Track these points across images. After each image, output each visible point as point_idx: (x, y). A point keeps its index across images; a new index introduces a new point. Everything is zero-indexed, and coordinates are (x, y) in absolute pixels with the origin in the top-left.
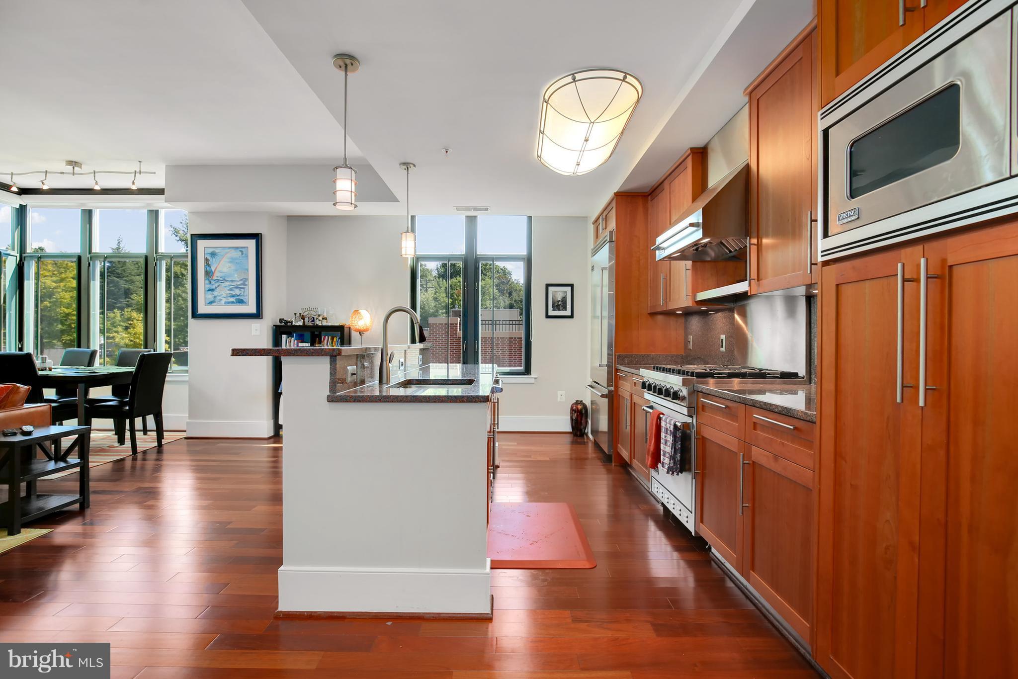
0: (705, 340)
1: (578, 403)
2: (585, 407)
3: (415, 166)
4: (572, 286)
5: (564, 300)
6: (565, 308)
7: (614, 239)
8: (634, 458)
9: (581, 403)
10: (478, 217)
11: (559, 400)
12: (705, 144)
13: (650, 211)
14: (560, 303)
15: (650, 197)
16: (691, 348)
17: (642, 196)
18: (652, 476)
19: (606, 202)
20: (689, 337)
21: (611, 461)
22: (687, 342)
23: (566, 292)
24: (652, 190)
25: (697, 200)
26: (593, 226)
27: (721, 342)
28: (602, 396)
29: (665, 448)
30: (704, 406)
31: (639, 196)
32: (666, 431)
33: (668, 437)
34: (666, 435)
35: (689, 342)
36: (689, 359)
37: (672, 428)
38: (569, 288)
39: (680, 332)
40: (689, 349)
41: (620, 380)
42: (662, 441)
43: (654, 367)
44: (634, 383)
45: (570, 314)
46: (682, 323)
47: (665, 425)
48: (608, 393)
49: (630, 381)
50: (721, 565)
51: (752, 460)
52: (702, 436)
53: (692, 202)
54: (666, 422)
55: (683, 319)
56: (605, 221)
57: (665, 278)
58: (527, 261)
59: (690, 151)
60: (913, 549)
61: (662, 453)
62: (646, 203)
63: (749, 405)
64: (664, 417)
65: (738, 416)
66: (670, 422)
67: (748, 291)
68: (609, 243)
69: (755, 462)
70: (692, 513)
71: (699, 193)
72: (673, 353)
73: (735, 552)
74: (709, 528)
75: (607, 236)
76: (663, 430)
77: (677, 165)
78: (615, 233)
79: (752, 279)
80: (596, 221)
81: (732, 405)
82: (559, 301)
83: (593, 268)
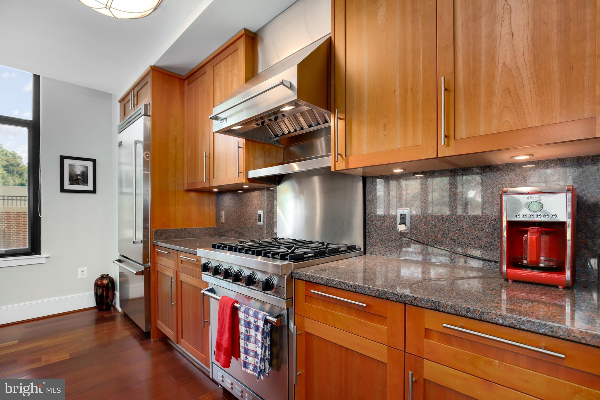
0: (240, 215)
1: (103, 277)
2: (112, 281)
4: (94, 161)
5: (84, 175)
6: (85, 182)
7: (150, 113)
8: (182, 338)
9: (106, 277)
11: (79, 276)
12: (257, 30)
13: (186, 94)
14: (79, 177)
15: (186, 81)
16: (224, 222)
17: (179, 78)
18: (213, 363)
19: (137, 79)
20: (221, 212)
21: (149, 337)
22: (218, 217)
23: (86, 167)
24: (190, 73)
25: (250, 80)
26: (119, 104)
27: (259, 216)
28: (137, 274)
29: (247, 345)
30: (309, 297)
31: (176, 77)
32: (248, 324)
33: (252, 333)
34: (248, 329)
35: (222, 216)
36: (221, 231)
37: (261, 323)
38: (90, 164)
39: (213, 208)
40: (221, 223)
41: (158, 256)
42: (242, 336)
43: (213, 245)
44: (180, 261)
45: (91, 189)
46: (216, 200)
47: (247, 318)
48: (143, 270)
49: (174, 258)
51: (425, 377)
52: (306, 332)
53: (246, 82)
54: (248, 315)
55: (215, 195)
56: (136, 97)
57: (208, 157)
58: (34, 127)
59: (244, 32)
61: (242, 349)
62: (183, 86)
63: (418, 306)
64: (243, 308)
65: (385, 318)
66: (256, 316)
67: (331, 166)
68: (143, 117)
69: (429, 381)
71: (250, 75)
72: (207, 227)
75: (140, 109)
76: (242, 323)
77: (226, 46)
78: (151, 107)
79: (338, 154)
80: (123, 99)
81: (372, 302)
82: (79, 175)
83: (120, 144)
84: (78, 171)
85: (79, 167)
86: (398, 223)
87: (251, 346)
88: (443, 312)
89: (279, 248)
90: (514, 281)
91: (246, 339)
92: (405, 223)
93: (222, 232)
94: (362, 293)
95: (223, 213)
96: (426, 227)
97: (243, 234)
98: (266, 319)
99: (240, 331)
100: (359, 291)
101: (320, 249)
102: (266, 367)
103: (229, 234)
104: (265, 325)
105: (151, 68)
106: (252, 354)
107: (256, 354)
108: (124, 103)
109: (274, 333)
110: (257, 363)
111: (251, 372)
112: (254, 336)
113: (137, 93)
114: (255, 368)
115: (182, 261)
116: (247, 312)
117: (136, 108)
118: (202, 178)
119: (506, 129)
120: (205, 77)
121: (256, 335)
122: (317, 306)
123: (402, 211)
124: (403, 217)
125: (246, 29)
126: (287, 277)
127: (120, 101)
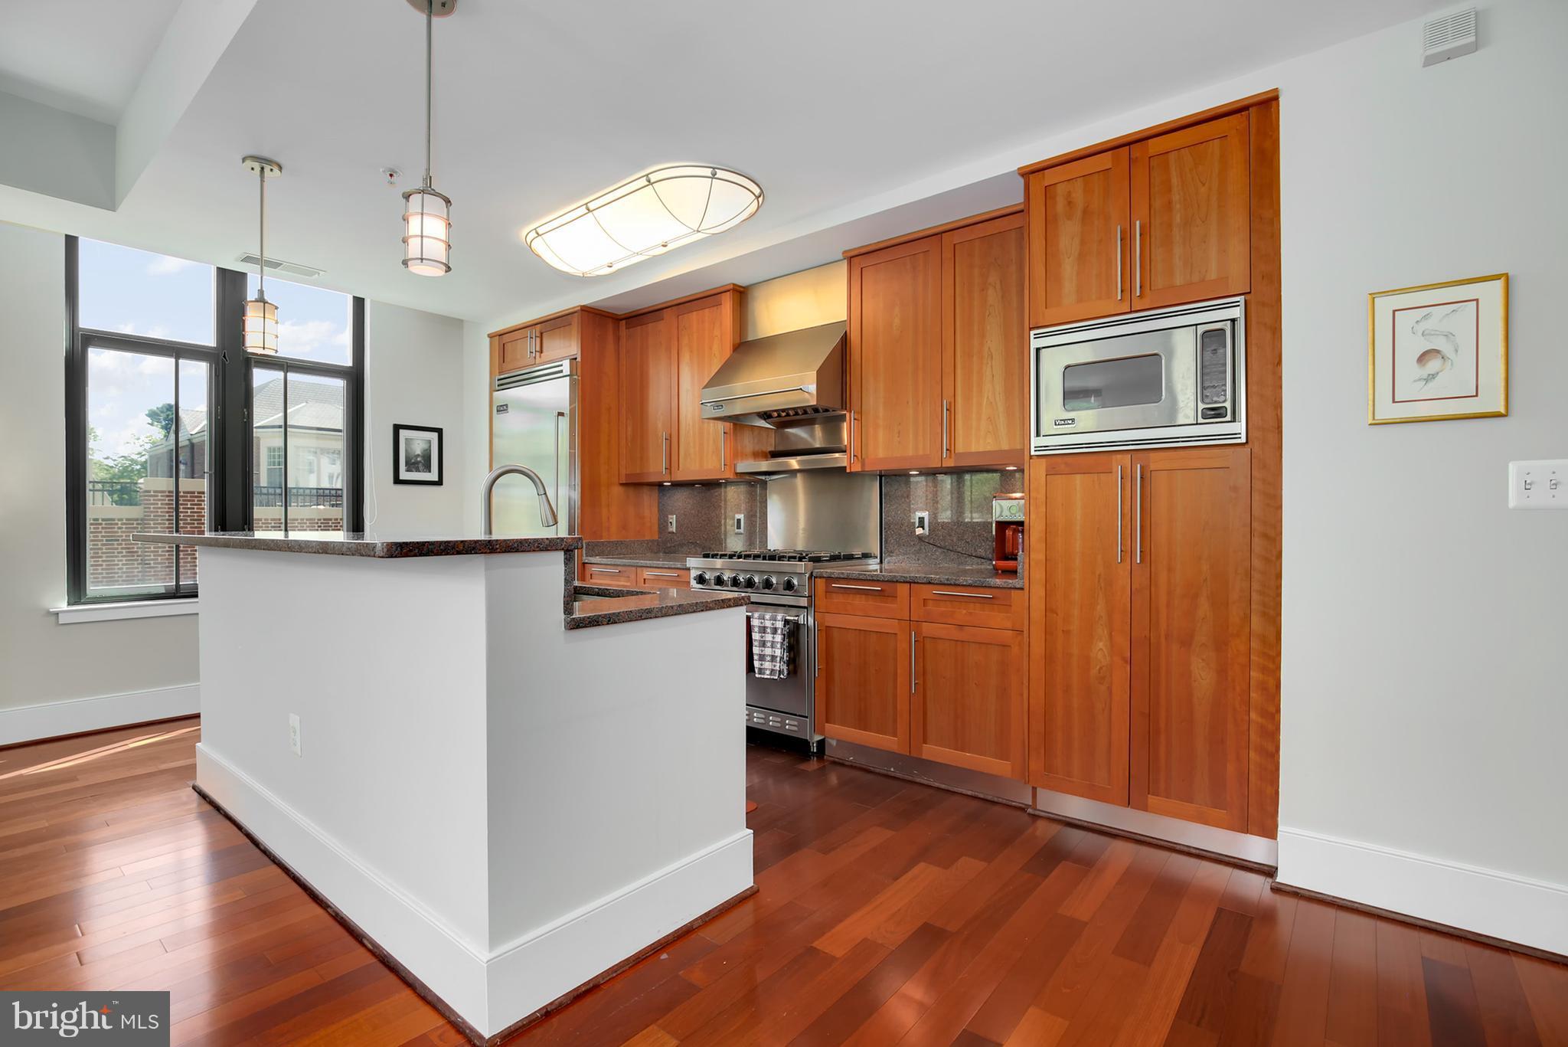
0: (702, 521)
3: (281, 169)
4: (440, 431)
5: (426, 456)
6: (428, 468)
7: (579, 372)
10: (249, 274)
12: (747, 284)
13: (623, 342)
14: (419, 459)
15: (624, 322)
16: (675, 531)
17: (613, 318)
20: (669, 516)
22: (663, 525)
23: (430, 442)
24: (631, 314)
26: (488, 339)
27: (738, 522)
29: (762, 651)
30: (829, 592)
31: (608, 317)
32: (763, 630)
33: (768, 638)
34: (764, 636)
35: (670, 523)
36: (669, 545)
37: (780, 624)
38: (435, 435)
39: (655, 509)
40: (669, 533)
42: (755, 644)
43: (703, 556)
44: (643, 580)
45: (436, 479)
46: (659, 498)
47: (763, 625)
49: (629, 577)
50: (847, 763)
51: (924, 635)
52: (827, 627)
53: (734, 351)
54: (764, 619)
55: (657, 491)
56: (538, 340)
57: (669, 439)
58: (355, 378)
59: (732, 287)
60: (1126, 662)
61: (756, 657)
62: (617, 329)
63: (918, 583)
64: (756, 615)
65: (896, 597)
66: (774, 619)
67: (845, 467)
68: (568, 378)
69: (927, 637)
70: (807, 717)
71: (738, 341)
72: (646, 538)
73: (895, 735)
74: (843, 724)
75: (562, 365)
76: (756, 629)
77: (699, 296)
78: (579, 365)
79: (854, 456)
80: (501, 335)
81: (886, 586)
82: (418, 455)
83: (503, 409)
84: (418, 449)
85: (417, 443)
86: (916, 526)
87: (768, 651)
88: (934, 584)
91: (761, 645)
92: (922, 527)
93: (670, 547)
94: (877, 581)
95: (673, 519)
96: (943, 530)
97: (710, 549)
98: (786, 621)
99: (753, 639)
100: (875, 579)
102: (785, 668)
103: (685, 549)
104: (785, 626)
105: (579, 308)
106: (768, 658)
107: (773, 658)
108: (503, 342)
109: (793, 633)
110: (775, 666)
111: (769, 677)
112: (771, 639)
113: (542, 334)
114: (772, 671)
115: (645, 579)
116: (762, 618)
117: (540, 357)
118: (657, 468)
119: (989, 448)
120: (661, 325)
121: (773, 638)
122: (838, 599)
123: (919, 514)
124: (921, 520)
125: (734, 284)
126: (807, 575)
127: (491, 336)
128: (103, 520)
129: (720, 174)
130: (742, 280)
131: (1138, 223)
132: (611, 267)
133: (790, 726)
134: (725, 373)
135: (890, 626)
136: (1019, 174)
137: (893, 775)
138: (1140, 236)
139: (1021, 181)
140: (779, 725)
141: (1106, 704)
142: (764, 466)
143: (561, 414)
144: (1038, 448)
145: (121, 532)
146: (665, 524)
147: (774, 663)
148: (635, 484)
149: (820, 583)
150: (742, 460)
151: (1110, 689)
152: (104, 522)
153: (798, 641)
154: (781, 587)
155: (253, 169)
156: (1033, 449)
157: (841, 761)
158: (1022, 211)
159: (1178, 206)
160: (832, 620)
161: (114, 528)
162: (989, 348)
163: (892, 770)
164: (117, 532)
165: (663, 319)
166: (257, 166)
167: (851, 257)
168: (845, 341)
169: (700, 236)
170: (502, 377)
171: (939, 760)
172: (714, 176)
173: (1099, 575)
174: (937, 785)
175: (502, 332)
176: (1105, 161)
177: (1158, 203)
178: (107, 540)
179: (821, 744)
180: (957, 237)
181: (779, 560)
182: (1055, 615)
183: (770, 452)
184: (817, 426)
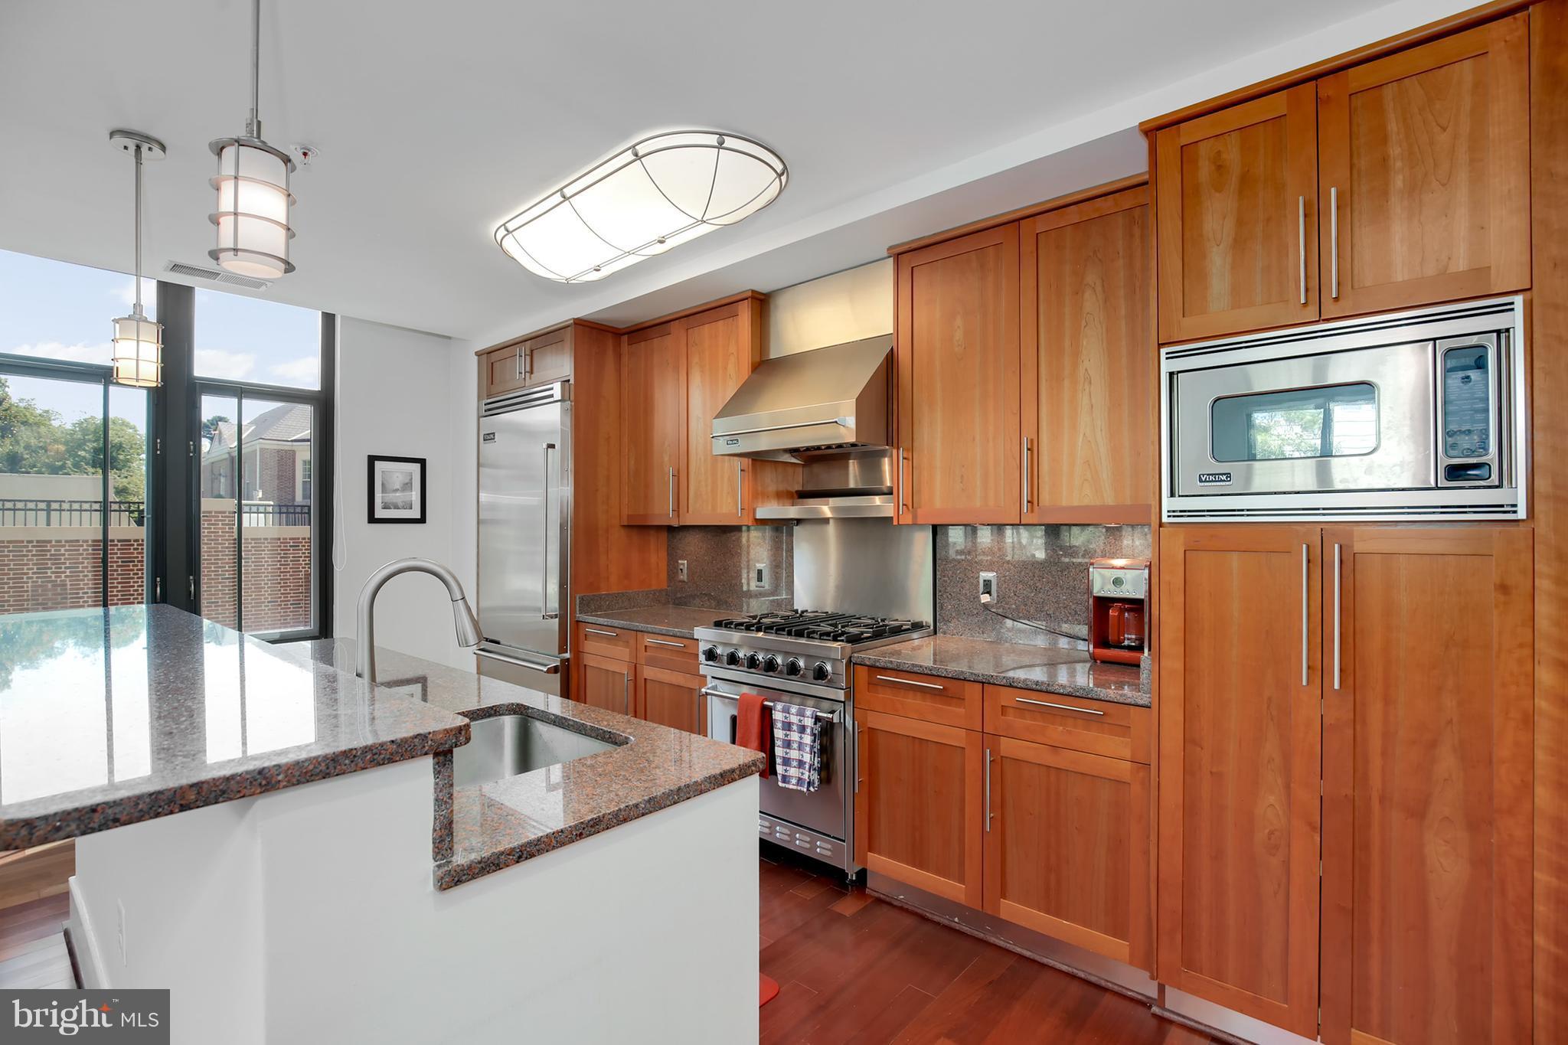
0: (719, 569)
3: (163, 148)
4: (422, 462)
5: (406, 489)
7: (572, 397)
10: (196, 288)
12: (769, 291)
13: (625, 360)
15: (626, 337)
16: (685, 579)
17: (612, 332)
20: (680, 561)
22: (673, 570)
23: (411, 474)
24: (634, 328)
26: (476, 357)
27: (758, 573)
28: (548, 671)
29: (787, 753)
30: (873, 684)
31: (607, 331)
32: (787, 726)
33: (795, 736)
34: (788, 733)
35: (681, 570)
36: (679, 595)
37: (809, 722)
38: (417, 466)
39: (663, 554)
40: (680, 581)
41: (586, 640)
42: (778, 743)
43: (715, 622)
44: (644, 647)
45: (418, 516)
46: (669, 541)
47: (786, 717)
48: (559, 664)
49: (627, 642)
50: (895, 903)
51: (1002, 755)
52: (869, 728)
53: (752, 372)
54: (789, 713)
55: (666, 534)
56: (528, 358)
57: (677, 475)
58: (324, 405)
59: (750, 294)
60: (1313, 828)
61: (778, 761)
62: (618, 346)
63: (994, 684)
64: (779, 706)
65: (964, 699)
66: (801, 714)
67: (892, 518)
68: (559, 403)
69: (1006, 757)
70: (844, 841)
71: (758, 359)
72: (654, 588)
73: (962, 880)
74: (892, 855)
75: (552, 389)
76: (779, 725)
77: (714, 305)
78: (572, 387)
79: (903, 505)
80: (489, 352)
81: (950, 684)
83: (490, 437)
84: (397, 482)
85: (395, 475)
86: (981, 592)
87: (794, 754)
88: (1016, 687)
89: (819, 626)
90: (1103, 662)
91: (786, 745)
92: (989, 593)
93: (681, 598)
94: (938, 676)
95: (683, 564)
96: (1016, 598)
97: (726, 602)
98: (816, 716)
99: (776, 736)
100: (935, 673)
101: (876, 627)
102: (815, 777)
103: (697, 601)
104: (815, 724)
105: (572, 321)
106: (795, 763)
107: (801, 764)
108: (491, 360)
109: (826, 733)
110: (803, 774)
111: (795, 787)
112: (798, 739)
113: (532, 351)
114: (800, 781)
115: (646, 646)
116: (786, 711)
117: (530, 378)
118: (664, 511)
119: (1086, 502)
120: (668, 341)
121: (801, 738)
122: (884, 695)
123: (985, 575)
124: (987, 584)
125: (753, 291)
126: (844, 661)
127: (479, 354)
128: (119, 541)
129: (729, 142)
130: (763, 287)
131: (1333, 191)
132: (599, 270)
133: (822, 850)
134: (740, 401)
135: (956, 737)
136: (1142, 130)
137: (957, 927)
138: (1338, 208)
139: (1143, 144)
140: (808, 846)
141: (1279, 885)
142: (792, 512)
143: (552, 446)
144: (1172, 513)
145: (137, 553)
146: (675, 571)
147: (801, 770)
148: (640, 529)
149: (862, 674)
150: (763, 502)
151: (1287, 864)
152: (119, 544)
153: (832, 741)
154: (811, 674)
155: (126, 148)
156: (1165, 514)
157: (888, 899)
158: (1145, 183)
159: (1399, 164)
160: (878, 722)
161: (130, 549)
162: (1086, 370)
163: (956, 920)
164: (133, 553)
165: (670, 334)
166: (131, 144)
167: (899, 254)
168: (891, 361)
169: (705, 229)
170: (489, 401)
171: (1023, 924)
172: (720, 145)
173: (1270, 699)
174: (1018, 950)
175: (490, 350)
176: (1278, 104)
177: (1363, 163)
178: (122, 562)
179: (862, 874)
180: (1041, 225)
181: (808, 637)
182: (1200, 749)
183: (797, 492)
184: (851, 461)
